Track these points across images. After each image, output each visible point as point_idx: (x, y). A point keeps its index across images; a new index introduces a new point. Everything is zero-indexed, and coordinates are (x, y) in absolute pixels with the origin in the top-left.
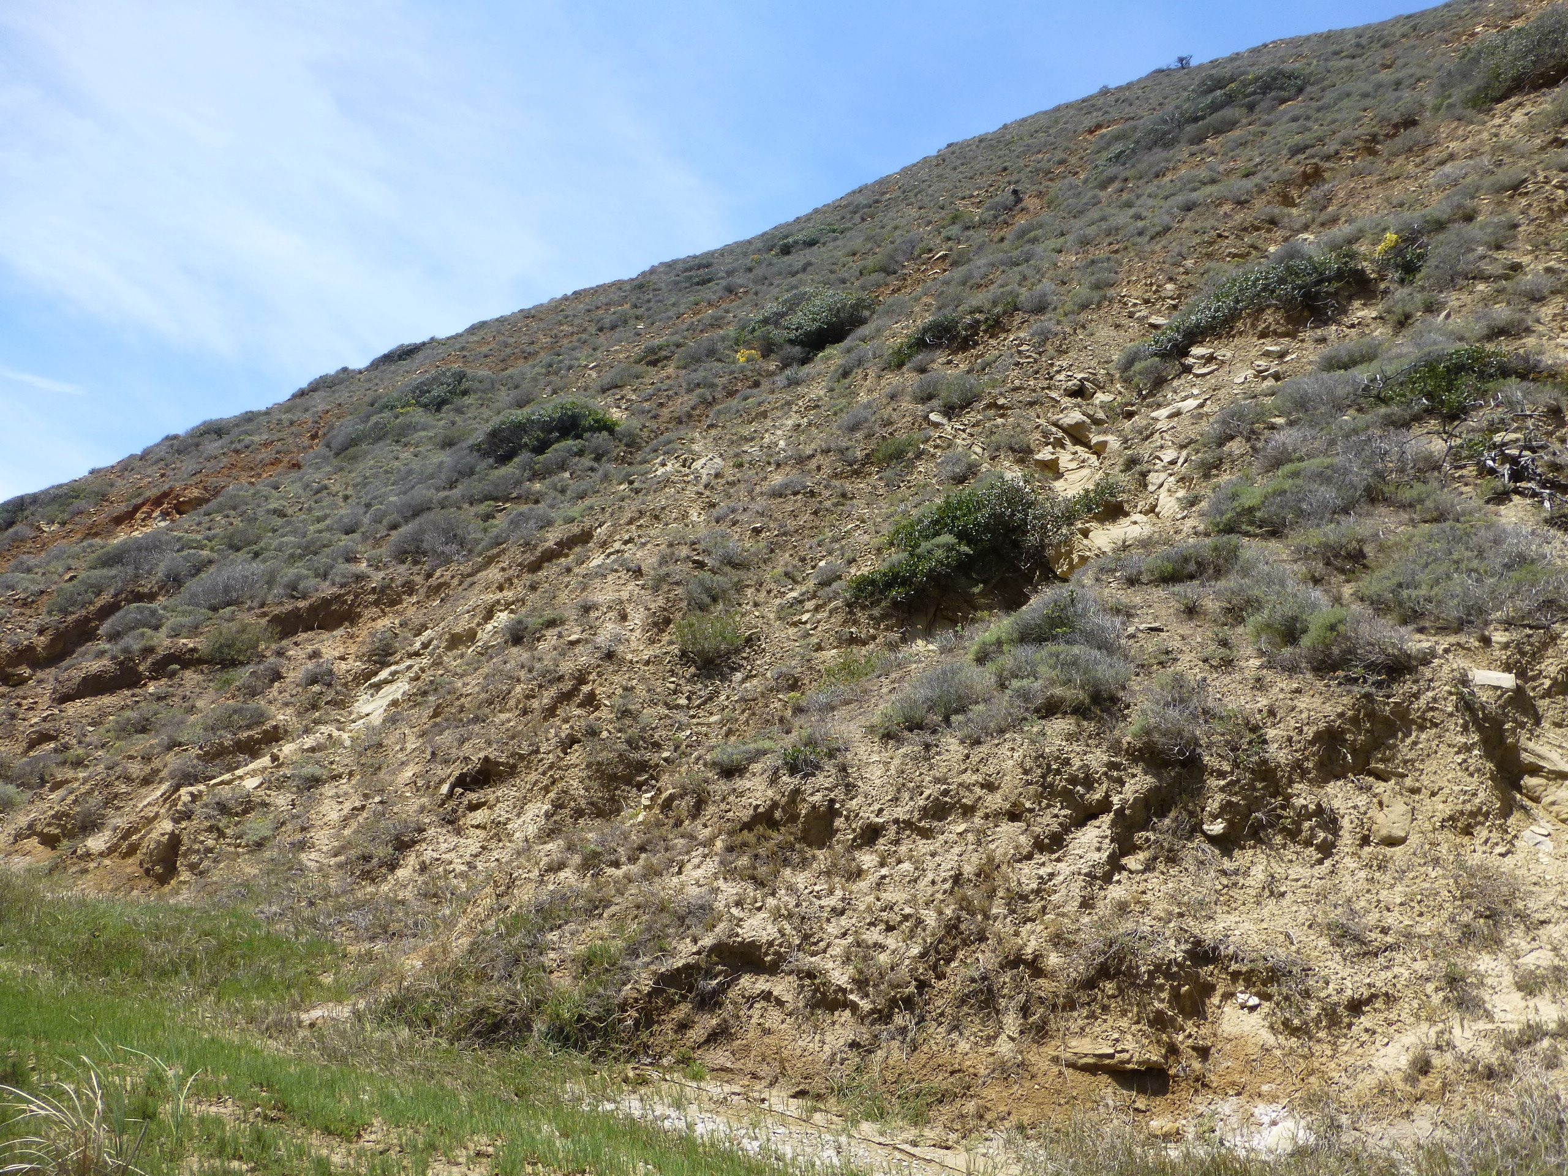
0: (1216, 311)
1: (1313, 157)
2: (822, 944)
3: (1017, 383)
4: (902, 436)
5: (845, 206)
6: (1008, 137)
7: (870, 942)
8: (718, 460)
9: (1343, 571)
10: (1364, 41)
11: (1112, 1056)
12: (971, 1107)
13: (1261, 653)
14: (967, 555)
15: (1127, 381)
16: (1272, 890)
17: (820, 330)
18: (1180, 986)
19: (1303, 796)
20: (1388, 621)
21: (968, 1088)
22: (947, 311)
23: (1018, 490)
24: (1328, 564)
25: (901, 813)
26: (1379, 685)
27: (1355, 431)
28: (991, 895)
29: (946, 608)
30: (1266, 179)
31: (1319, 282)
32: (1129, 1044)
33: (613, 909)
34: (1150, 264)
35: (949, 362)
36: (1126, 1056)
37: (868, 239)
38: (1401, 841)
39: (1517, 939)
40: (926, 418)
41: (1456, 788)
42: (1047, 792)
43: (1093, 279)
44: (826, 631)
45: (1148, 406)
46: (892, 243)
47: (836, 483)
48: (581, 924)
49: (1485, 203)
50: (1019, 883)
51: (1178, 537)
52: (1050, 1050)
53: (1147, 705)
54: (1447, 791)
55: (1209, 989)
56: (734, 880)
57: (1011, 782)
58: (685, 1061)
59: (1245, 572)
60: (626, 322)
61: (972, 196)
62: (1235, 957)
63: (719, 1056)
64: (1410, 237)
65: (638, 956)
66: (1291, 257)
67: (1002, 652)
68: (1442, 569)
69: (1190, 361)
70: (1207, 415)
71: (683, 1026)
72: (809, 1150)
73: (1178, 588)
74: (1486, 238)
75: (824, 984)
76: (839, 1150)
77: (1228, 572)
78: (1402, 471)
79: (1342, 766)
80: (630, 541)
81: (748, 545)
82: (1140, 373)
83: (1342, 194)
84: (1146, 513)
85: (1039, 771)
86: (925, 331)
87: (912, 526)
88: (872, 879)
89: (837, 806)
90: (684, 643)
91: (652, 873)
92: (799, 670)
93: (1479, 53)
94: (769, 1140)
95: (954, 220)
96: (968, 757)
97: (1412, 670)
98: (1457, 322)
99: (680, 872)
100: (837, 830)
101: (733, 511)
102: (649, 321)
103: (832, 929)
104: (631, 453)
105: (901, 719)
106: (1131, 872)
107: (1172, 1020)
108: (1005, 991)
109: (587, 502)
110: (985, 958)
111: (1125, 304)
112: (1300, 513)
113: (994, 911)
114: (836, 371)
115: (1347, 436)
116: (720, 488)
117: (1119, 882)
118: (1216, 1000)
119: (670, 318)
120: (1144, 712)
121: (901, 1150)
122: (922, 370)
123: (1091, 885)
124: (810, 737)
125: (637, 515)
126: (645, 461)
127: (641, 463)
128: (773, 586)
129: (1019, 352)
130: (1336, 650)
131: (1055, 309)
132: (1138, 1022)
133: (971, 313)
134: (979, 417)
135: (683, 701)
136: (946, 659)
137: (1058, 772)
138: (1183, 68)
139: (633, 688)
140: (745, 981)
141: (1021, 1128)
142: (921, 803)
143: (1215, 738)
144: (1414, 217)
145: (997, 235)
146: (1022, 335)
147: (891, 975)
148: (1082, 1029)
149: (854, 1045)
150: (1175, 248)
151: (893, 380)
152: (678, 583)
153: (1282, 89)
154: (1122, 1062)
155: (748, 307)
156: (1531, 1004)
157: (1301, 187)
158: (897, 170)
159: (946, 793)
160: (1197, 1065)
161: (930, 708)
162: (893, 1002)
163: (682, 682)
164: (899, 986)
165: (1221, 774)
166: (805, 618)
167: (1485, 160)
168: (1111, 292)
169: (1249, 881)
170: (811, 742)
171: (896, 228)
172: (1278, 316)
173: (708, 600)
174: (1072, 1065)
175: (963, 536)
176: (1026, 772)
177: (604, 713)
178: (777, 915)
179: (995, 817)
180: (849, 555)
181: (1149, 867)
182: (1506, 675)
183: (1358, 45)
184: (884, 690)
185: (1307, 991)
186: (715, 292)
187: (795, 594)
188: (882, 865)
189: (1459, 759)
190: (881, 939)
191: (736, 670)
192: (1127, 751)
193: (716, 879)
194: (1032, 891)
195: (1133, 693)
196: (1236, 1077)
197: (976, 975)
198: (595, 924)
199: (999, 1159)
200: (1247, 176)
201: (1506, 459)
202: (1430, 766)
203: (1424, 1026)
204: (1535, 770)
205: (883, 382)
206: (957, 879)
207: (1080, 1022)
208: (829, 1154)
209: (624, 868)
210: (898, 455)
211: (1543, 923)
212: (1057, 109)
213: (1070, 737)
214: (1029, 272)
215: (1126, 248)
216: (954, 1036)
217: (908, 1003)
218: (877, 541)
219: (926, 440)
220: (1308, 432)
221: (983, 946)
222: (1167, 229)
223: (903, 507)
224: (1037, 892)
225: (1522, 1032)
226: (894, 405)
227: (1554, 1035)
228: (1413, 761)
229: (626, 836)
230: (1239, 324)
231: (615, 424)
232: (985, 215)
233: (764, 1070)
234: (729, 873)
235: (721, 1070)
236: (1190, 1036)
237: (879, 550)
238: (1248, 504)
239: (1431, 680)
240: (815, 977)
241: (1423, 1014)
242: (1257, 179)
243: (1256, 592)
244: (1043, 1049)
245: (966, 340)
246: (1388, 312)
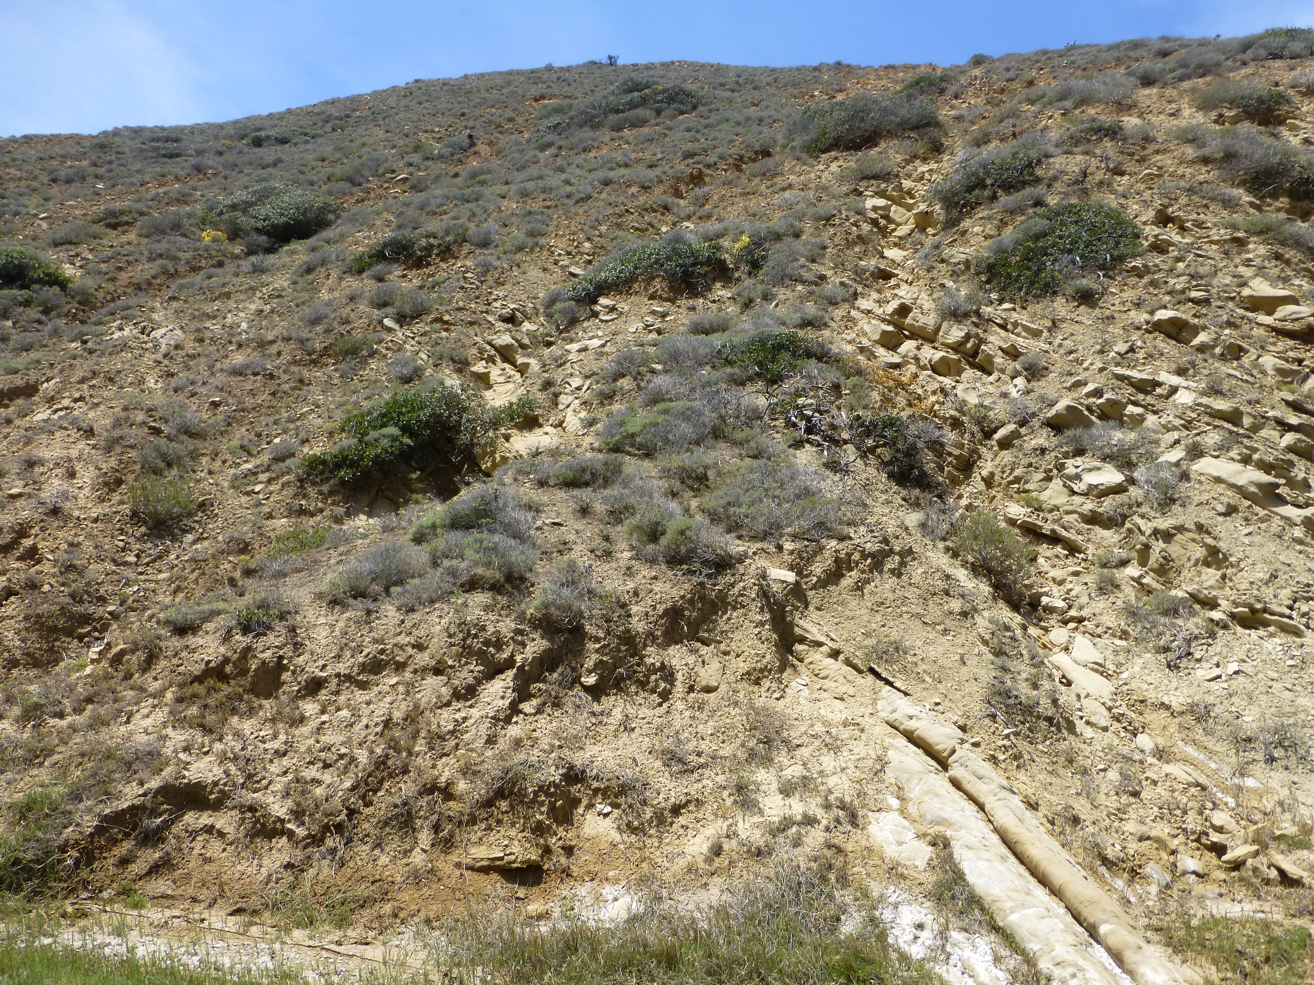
0: (621, 272)
1: (699, 163)
2: (264, 782)
3: (461, 303)
4: (358, 335)
5: (318, 114)
6: (468, 86)
7: (308, 778)
8: (178, 332)
9: (692, 489)
10: (741, 80)
11: (502, 859)
12: (388, 908)
13: (632, 548)
14: (408, 446)
15: (549, 316)
16: (626, 726)
17: (286, 225)
18: (556, 801)
19: (653, 656)
20: (721, 528)
21: (386, 894)
22: (407, 232)
23: (457, 396)
24: (683, 482)
25: (342, 668)
26: (709, 576)
27: (709, 384)
28: (415, 736)
29: (386, 489)
30: (664, 173)
31: (695, 264)
32: (516, 848)
33: (56, 757)
34: (573, 223)
35: (404, 276)
36: (512, 857)
37: (338, 149)
38: (715, 689)
39: (782, 758)
40: (381, 322)
41: (753, 652)
42: (466, 652)
43: (529, 227)
44: (277, 502)
45: (563, 339)
46: (360, 157)
47: (294, 369)
48: (19, 772)
49: (808, 226)
50: (439, 726)
51: (579, 451)
52: (454, 858)
53: (547, 585)
54: (746, 654)
55: (576, 802)
56: (183, 728)
57: (438, 644)
58: (126, 892)
59: (625, 485)
60: (83, 179)
61: (433, 131)
62: (597, 778)
63: (161, 885)
64: (758, 242)
65: (81, 800)
66: (677, 242)
67: (436, 535)
68: (757, 494)
69: (598, 308)
70: (607, 353)
71: (124, 862)
72: (245, 958)
73: (576, 492)
74: (806, 253)
75: (264, 816)
76: (272, 956)
77: (613, 482)
78: (737, 417)
79: (680, 635)
80: (81, 399)
81: (205, 417)
82: (560, 312)
83: (716, 197)
84: (555, 427)
85: (461, 635)
86: (385, 245)
87: (362, 416)
88: (313, 724)
89: (285, 662)
90: (135, 504)
91: (97, 723)
92: (250, 535)
93: (815, 113)
94: (208, 954)
95: (417, 149)
96: (403, 622)
97: (731, 566)
98: (782, 311)
99: (128, 722)
100: (284, 683)
101: (193, 383)
102: (109, 183)
103: (274, 768)
104: (83, 311)
105: (347, 588)
106: (526, 715)
107: (549, 827)
108: (422, 813)
109: (33, 355)
110: (407, 787)
111: (552, 253)
112: (667, 441)
113: (417, 749)
114: (301, 266)
115: (703, 387)
116: (180, 360)
117: (516, 723)
118: (581, 810)
119: (133, 184)
120: (545, 591)
121: (327, 950)
122: (380, 279)
123: (495, 725)
124: (264, 600)
125: (90, 375)
126: (100, 323)
127: (96, 324)
128: (228, 457)
129: (465, 278)
130: (683, 549)
131: (497, 246)
132: (523, 831)
133: (427, 237)
134: (427, 329)
135: (131, 559)
136: (389, 538)
137: (476, 636)
138: (611, 64)
139: (79, 544)
140: (189, 818)
141: (428, 921)
142: (361, 660)
143: (595, 612)
144: (762, 226)
145: (452, 170)
146: (468, 263)
147: (326, 806)
148: (481, 839)
149: (289, 866)
150: (593, 213)
151: (353, 283)
152: (132, 447)
153: (682, 103)
154: (509, 863)
155: (216, 190)
156: (787, 803)
157: (688, 185)
158: (369, 91)
159: (382, 652)
160: (563, 860)
161: (373, 580)
162: (326, 828)
163: (131, 540)
164: (331, 814)
165: (597, 640)
166: (258, 488)
167: (811, 194)
168: (542, 241)
169: (611, 720)
170: (263, 605)
171: (364, 145)
172: (664, 284)
173: (162, 465)
174: (471, 868)
175: (406, 429)
176: (450, 636)
177: (46, 567)
178: (223, 758)
179: (423, 671)
180: (303, 435)
181: (539, 711)
182: (790, 573)
183: (737, 83)
184: (333, 561)
185: (645, 801)
186: (182, 168)
187: (249, 466)
188: (323, 712)
189: (756, 631)
190: (318, 775)
191: (187, 532)
192: (530, 620)
193: (165, 727)
194: (449, 732)
195: (537, 574)
196: (591, 868)
197: (399, 802)
198: (35, 772)
199: (410, 948)
200: (651, 167)
201: (804, 417)
202: (737, 636)
203: (720, 821)
204: (802, 640)
205: (344, 284)
206: (388, 723)
207: (479, 834)
208: (264, 961)
209: (69, 719)
210: (353, 351)
211: (798, 746)
212: (510, 73)
213: (487, 609)
214: (478, 211)
215: (556, 206)
216: (377, 852)
217: (339, 828)
218: (329, 426)
219: (380, 342)
220: (678, 379)
221: (406, 778)
222: (589, 197)
223: (354, 398)
224: (452, 732)
225: (780, 823)
226: (352, 306)
227: (799, 824)
228: (727, 632)
229: (71, 689)
230: (636, 286)
231: (68, 280)
232: (443, 151)
233: (204, 894)
234: (179, 722)
235: (162, 897)
236: (560, 839)
237: (331, 434)
238: (632, 430)
239: (743, 575)
240: (256, 810)
241: (720, 813)
242: (657, 171)
243: (632, 501)
244: (449, 857)
245: (420, 259)
246: (739, 295)
